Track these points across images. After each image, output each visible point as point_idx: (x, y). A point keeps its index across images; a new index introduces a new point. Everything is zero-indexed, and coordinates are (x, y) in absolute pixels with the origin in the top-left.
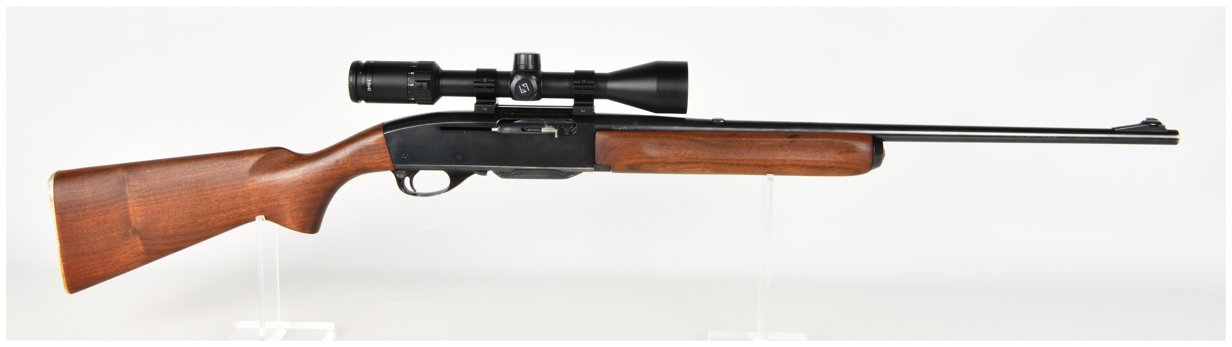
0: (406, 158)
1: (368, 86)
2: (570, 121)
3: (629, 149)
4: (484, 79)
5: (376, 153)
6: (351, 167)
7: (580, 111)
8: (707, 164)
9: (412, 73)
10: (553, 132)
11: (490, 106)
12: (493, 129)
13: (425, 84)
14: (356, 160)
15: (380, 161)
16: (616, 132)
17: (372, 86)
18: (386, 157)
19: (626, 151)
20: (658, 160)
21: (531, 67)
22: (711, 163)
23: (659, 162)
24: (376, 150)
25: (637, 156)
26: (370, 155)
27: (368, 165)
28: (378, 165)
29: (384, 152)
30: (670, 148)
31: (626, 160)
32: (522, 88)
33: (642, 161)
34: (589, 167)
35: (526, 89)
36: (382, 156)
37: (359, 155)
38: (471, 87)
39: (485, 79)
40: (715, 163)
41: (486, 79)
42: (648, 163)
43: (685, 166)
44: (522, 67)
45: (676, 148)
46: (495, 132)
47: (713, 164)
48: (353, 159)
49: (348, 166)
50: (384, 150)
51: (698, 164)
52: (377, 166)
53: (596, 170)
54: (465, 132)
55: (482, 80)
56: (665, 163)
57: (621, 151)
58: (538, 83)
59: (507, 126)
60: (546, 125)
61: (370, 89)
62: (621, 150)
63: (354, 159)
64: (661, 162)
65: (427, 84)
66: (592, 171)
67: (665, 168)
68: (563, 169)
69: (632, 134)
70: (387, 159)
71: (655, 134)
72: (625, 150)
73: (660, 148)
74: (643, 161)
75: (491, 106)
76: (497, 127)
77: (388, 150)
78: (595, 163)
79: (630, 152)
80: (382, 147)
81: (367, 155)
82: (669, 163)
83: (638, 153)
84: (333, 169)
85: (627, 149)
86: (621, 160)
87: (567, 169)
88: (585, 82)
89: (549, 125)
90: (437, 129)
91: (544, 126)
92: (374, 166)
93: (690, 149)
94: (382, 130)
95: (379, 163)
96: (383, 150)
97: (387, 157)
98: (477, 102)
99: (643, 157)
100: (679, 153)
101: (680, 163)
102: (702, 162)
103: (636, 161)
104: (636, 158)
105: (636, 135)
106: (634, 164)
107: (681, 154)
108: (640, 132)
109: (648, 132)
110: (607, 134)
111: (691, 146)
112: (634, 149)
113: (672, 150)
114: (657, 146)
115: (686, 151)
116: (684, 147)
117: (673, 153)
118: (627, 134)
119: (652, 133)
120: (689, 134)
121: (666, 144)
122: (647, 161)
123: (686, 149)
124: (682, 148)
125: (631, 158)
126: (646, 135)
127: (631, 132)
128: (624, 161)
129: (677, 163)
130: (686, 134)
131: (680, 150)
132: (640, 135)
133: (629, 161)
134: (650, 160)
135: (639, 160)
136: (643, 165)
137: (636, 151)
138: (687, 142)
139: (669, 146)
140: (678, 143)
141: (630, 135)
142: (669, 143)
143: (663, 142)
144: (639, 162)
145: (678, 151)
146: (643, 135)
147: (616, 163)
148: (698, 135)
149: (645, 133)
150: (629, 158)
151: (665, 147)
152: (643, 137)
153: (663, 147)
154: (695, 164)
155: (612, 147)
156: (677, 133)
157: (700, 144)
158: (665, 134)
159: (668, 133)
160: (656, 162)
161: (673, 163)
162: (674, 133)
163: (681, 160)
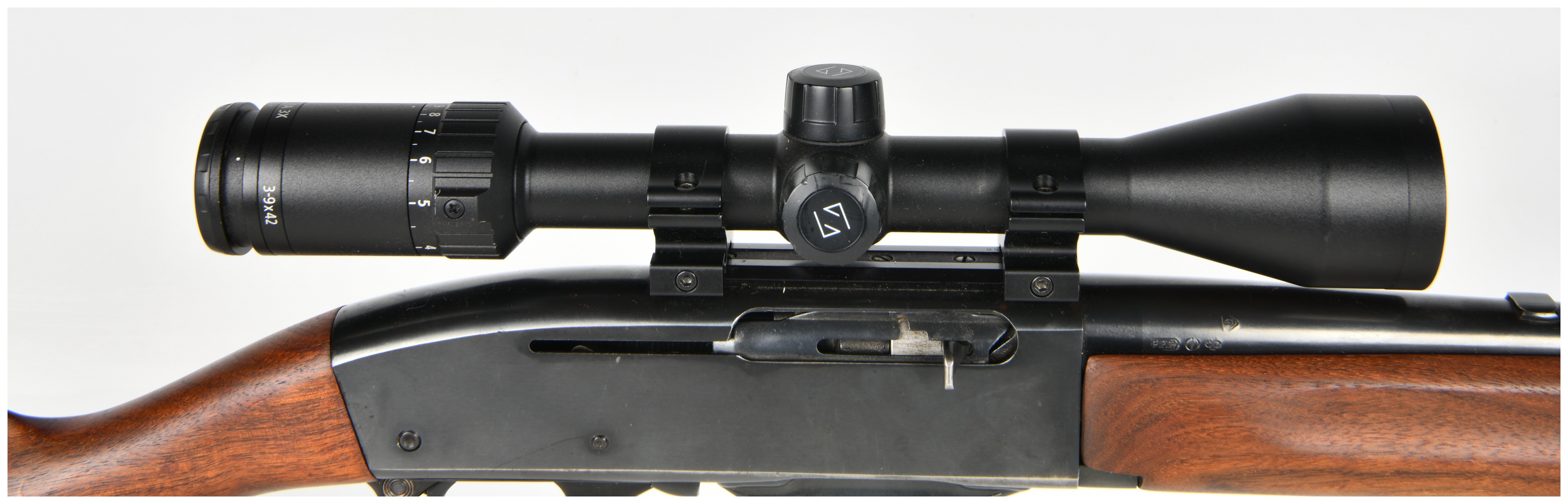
0: (412, 446)
1: (268, 208)
2: (994, 317)
3: (1211, 425)
4: (683, 176)
5: (305, 432)
6: (220, 480)
7: (1031, 286)
8: (1506, 479)
9: (425, 160)
10: (931, 353)
11: (707, 271)
12: (718, 345)
13: (472, 200)
14: (236, 457)
15: (322, 458)
16: (1163, 360)
17: (279, 208)
18: (344, 443)
19: (1203, 430)
20: (1323, 464)
21: (849, 124)
22: (1523, 478)
23: (1321, 471)
24: (306, 422)
25: (1243, 448)
26: (285, 438)
27: (282, 470)
28: (315, 472)
29: (333, 429)
30: (1365, 420)
31: (1199, 461)
32: (826, 218)
33: (1260, 467)
34: (1060, 475)
35: (838, 222)
36: (328, 440)
37: (245, 440)
38: (636, 198)
39: (687, 176)
40: (1536, 478)
41: (691, 175)
44: (818, 122)
45: (1389, 421)
46: (723, 354)
47: (1529, 482)
48: (225, 452)
49: (210, 474)
50: (335, 422)
51: (1471, 478)
52: (310, 475)
53: (1083, 482)
54: (618, 359)
55: (678, 183)
56: (1345, 474)
57: (1182, 431)
58: (878, 185)
59: (768, 331)
60: (904, 329)
61: (272, 220)
62: (1183, 427)
63: (230, 451)
64: (1332, 472)
65: (479, 200)
66: (1071, 485)
68: (966, 481)
70: (347, 450)
71: (1309, 369)
72: (1199, 428)
73: (1326, 419)
74: (1265, 465)
75: (711, 271)
76: (732, 337)
77: (348, 420)
78: (1081, 463)
79: (1217, 434)
80: (326, 410)
81: (275, 438)
82: (1362, 474)
83: (1247, 439)
84: (158, 486)
85: (1206, 426)
86: (1182, 462)
87: (981, 482)
88: (1049, 182)
89: (916, 327)
90: (520, 349)
91: (897, 335)
92: (298, 474)
93: (1442, 425)
94: (327, 352)
95: (319, 464)
96: (332, 421)
97: (347, 445)
98: (657, 250)
99: (1264, 454)
100: (1397, 439)
101: (1402, 474)
102: (1485, 472)
103: (1238, 466)
104: (1238, 457)
105: (1237, 372)
106: (1231, 475)
107: (1407, 443)
108: (1251, 362)
109: (1279, 362)
110: (1131, 367)
111: (1443, 414)
112: (1231, 427)
113: (1373, 428)
114: (1318, 414)
115: (1427, 433)
116: (1417, 418)
117: (1376, 438)
118: (1204, 369)
119: (1295, 364)
120: (1436, 371)
121: (1349, 404)
122: (1280, 468)
123: (1424, 425)
124: (1409, 421)
125: (1219, 457)
126: (1276, 374)
127: (1219, 361)
128: (1192, 465)
129: (1391, 473)
130: (1424, 371)
131: (1400, 429)
132: (1251, 373)
133: (1211, 463)
134: (1290, 465)
135: (1251, 464)
136: (1261, 477)
137: (1238, 433)
138: (1430, 401)
139: (1359, 415)
140: (1395, 405)
141: (1218, 374)
142: (1361, 404)
143: (1339, 401)
144: (1250, 469)
145: (1396, 431)
146: (1264, 372)
147: (1163, 471)
148: (1471, 376)
149: (1272, 365)
150: (1214, 456)
151: (1345, 415)
152: (1265, 381)
153: (1337, 415)
154: (1460, 479)
155: (1150, 416)
156: (1388, 364)
157: (1479, 411)
158: (1345, 370)
159: (1356, 365)
160: (1314, 470)
161: (1376, 474)
162: (1380, 364)
163: (1407, 467)
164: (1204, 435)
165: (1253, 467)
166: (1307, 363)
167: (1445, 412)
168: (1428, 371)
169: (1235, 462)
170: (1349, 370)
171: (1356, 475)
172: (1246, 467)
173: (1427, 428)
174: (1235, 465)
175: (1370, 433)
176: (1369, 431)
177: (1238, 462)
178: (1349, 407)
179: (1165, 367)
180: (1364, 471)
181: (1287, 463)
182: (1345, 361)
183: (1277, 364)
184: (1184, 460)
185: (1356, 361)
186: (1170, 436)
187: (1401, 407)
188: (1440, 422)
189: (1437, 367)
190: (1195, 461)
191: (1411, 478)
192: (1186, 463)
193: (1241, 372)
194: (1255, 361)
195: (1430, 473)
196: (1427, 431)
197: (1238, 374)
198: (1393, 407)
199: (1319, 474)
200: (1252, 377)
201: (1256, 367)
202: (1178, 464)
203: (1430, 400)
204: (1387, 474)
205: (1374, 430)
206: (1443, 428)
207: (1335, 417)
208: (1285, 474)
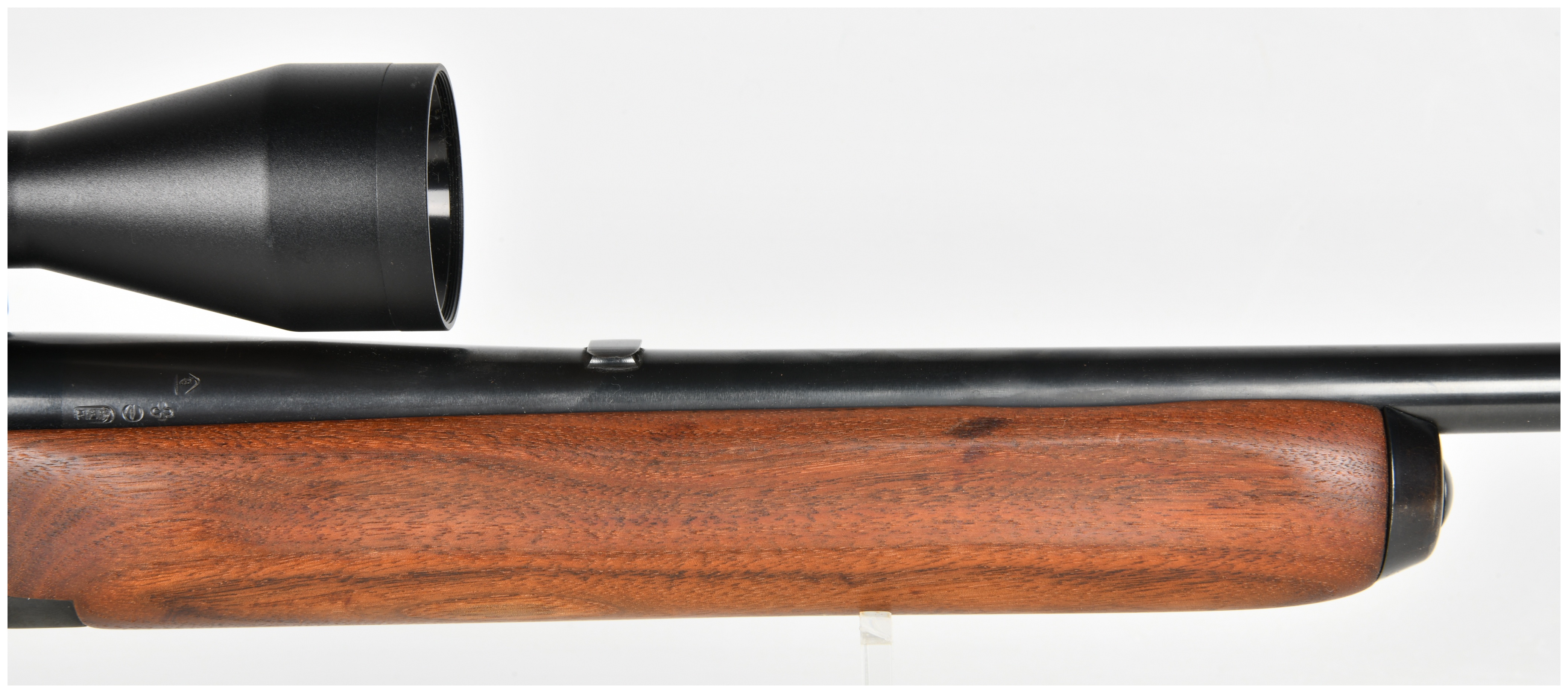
8: (555, 575)
16: (85, 435)
19: (140, 526)
20: (309, 568)
22: (575, 574)
23: (310, 577)
30: (365, 506)
31: (140, 573)
33: (225, 576)
40: (592, 572)
42: (258, 584)
43: (445, 590)
45: (397, 506)
47: (585, 579)
51: (509, 577)
56: (344, 580)
57: (111, 529)
62: (113, 523)
64: (325, 578)
67: (348, 602)
69: (165, 445)
71: (285, 437)
73: (312, 505)
74: (233, 574)
79: (157, 532)
82: (365, 580)
83: (200, 536)
85: (143, 521)
86: (118, 574)
93: (465, 505)
99: (228, 557)
100: (409, 528)
101: (418, 576)
102: (525, 567)
103: (196, 576)
104: (192, 564)
105: (185, 446)
106: (190, 591)
107: (420, 533)
108: (209, 432)
109: (247, 431)
110: (38, 444)
111: (467, 492)
112: (175, 520)
113: (375, 516)
114: (299, 499)
115: (449, 519)
116: (434, 499)
117: (381, 529)
118: (140, 443)
119: (268, 432)
120: (457, 433)
121: (341, 484)
122: (253, 576)
123: (443, 508)
124: (423, 504)
125: (166, 564)
126: (239, 446)
127: (164, 433)
128: (133, 578)
129: (404, 576)
130: (440, 434)
131: (413, 515)
132: (206, 446)
133: (157, 575)
134: (266, 570)
135: (211, 572)
136: (233, 592)
137: (188, 529)
138: (447, 474)
139: (357, 498)
140: (402, 482)
141: (159, 449)
142: (357, 483)
143: (325, 479)
144: (213, 580)
145: (406, 518)
146: (224, 444)
147: (96, 590)
148: (502, 439)
149: (235, 435)
150: (159, 563)
151: (337, 499)
152: (222, 455)
153: (326, 499)
154: (496, 579)
155: (68, 513)
156: (395, 428)
157: (513, 484)
158: (334, 437)
159: (351, 430)
160: (299, 578)
161: (384, 578)
162: (384, 428)
163: (421, 566)
164: (140, 534)
165: (218, 577)
166: (285, 431)
167: (470, 489)
168: (445, 434)
169: (190, 571)
170: (340, 437)
171: (358, 582)
172: (207, 577)
173: (448, 512)
174: (191, 575)
175: (372, 522)
176: (372, 520)
177: (194, 571)
178: (341, 487)
179: (86, 442)
180: (366, 576)
181: (261, 568)
182: (339, 427)
183: (244, 433)
184: (120, 572)
185: (353, 426)
186: (97, 538)
187: (410, 485)
188: (464, 503)
189: (458, 429)
190: (136, 573)
191: (432, 581)
192: (125, 576)
193: (191, 445)
194: (214, 431)
195: (454, 574)
196: (448, 515)
197: (186, 448)
198: (400, 485)
199: (308, 582)
200: (205, 451)
201: (212, 439)
202: (113, 579)
203: (446, 472)
204: (398, 578)
205: (378, 518)
206: (469, 511)
207: (323, 502)
208: (262, 586)
